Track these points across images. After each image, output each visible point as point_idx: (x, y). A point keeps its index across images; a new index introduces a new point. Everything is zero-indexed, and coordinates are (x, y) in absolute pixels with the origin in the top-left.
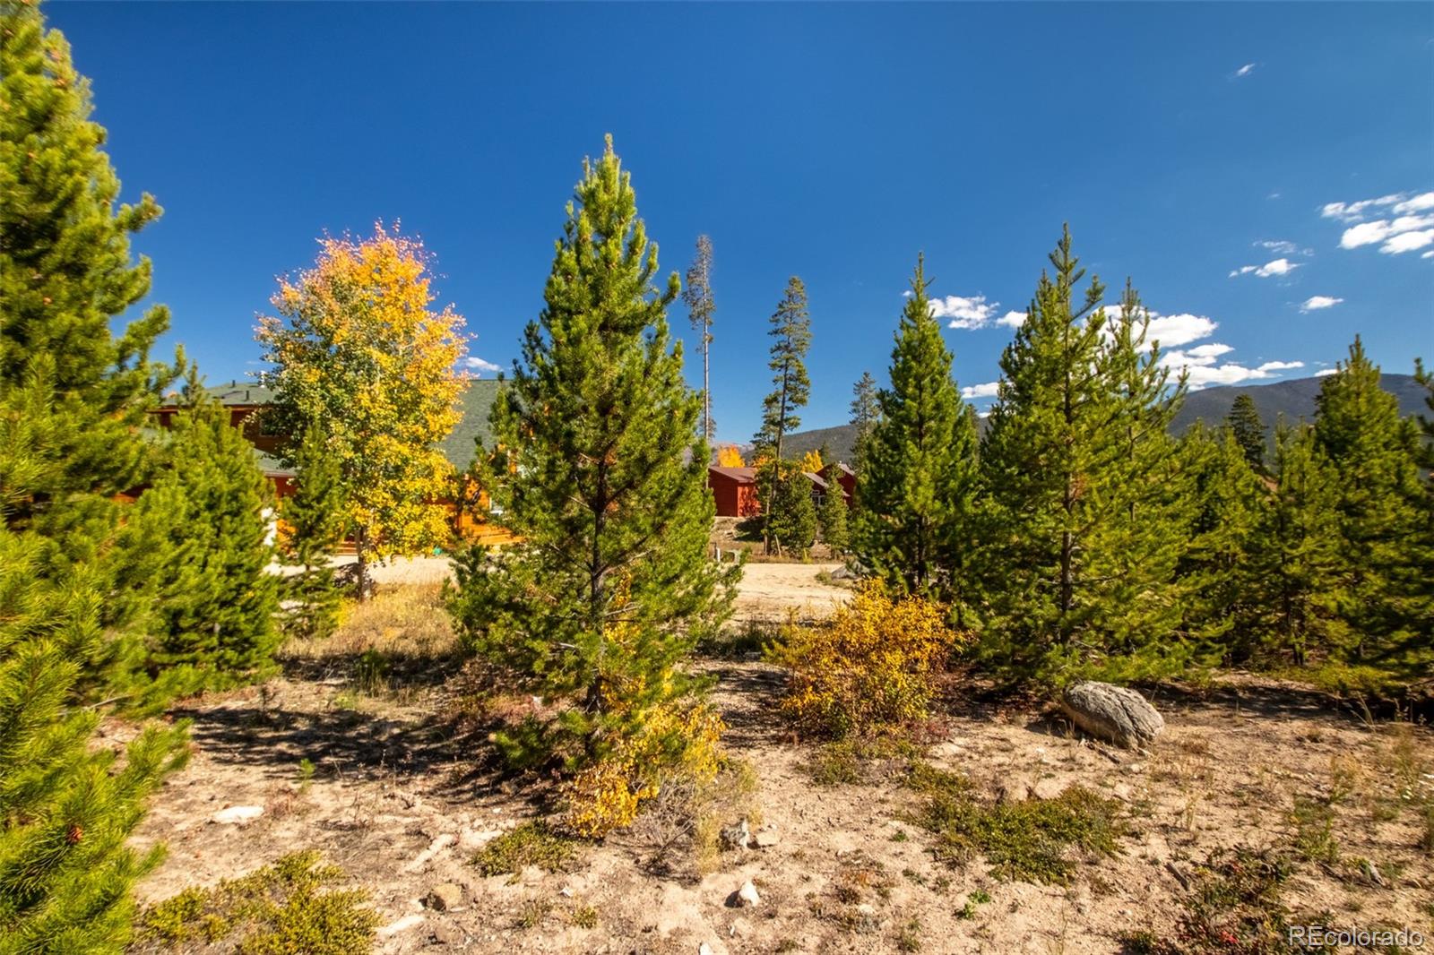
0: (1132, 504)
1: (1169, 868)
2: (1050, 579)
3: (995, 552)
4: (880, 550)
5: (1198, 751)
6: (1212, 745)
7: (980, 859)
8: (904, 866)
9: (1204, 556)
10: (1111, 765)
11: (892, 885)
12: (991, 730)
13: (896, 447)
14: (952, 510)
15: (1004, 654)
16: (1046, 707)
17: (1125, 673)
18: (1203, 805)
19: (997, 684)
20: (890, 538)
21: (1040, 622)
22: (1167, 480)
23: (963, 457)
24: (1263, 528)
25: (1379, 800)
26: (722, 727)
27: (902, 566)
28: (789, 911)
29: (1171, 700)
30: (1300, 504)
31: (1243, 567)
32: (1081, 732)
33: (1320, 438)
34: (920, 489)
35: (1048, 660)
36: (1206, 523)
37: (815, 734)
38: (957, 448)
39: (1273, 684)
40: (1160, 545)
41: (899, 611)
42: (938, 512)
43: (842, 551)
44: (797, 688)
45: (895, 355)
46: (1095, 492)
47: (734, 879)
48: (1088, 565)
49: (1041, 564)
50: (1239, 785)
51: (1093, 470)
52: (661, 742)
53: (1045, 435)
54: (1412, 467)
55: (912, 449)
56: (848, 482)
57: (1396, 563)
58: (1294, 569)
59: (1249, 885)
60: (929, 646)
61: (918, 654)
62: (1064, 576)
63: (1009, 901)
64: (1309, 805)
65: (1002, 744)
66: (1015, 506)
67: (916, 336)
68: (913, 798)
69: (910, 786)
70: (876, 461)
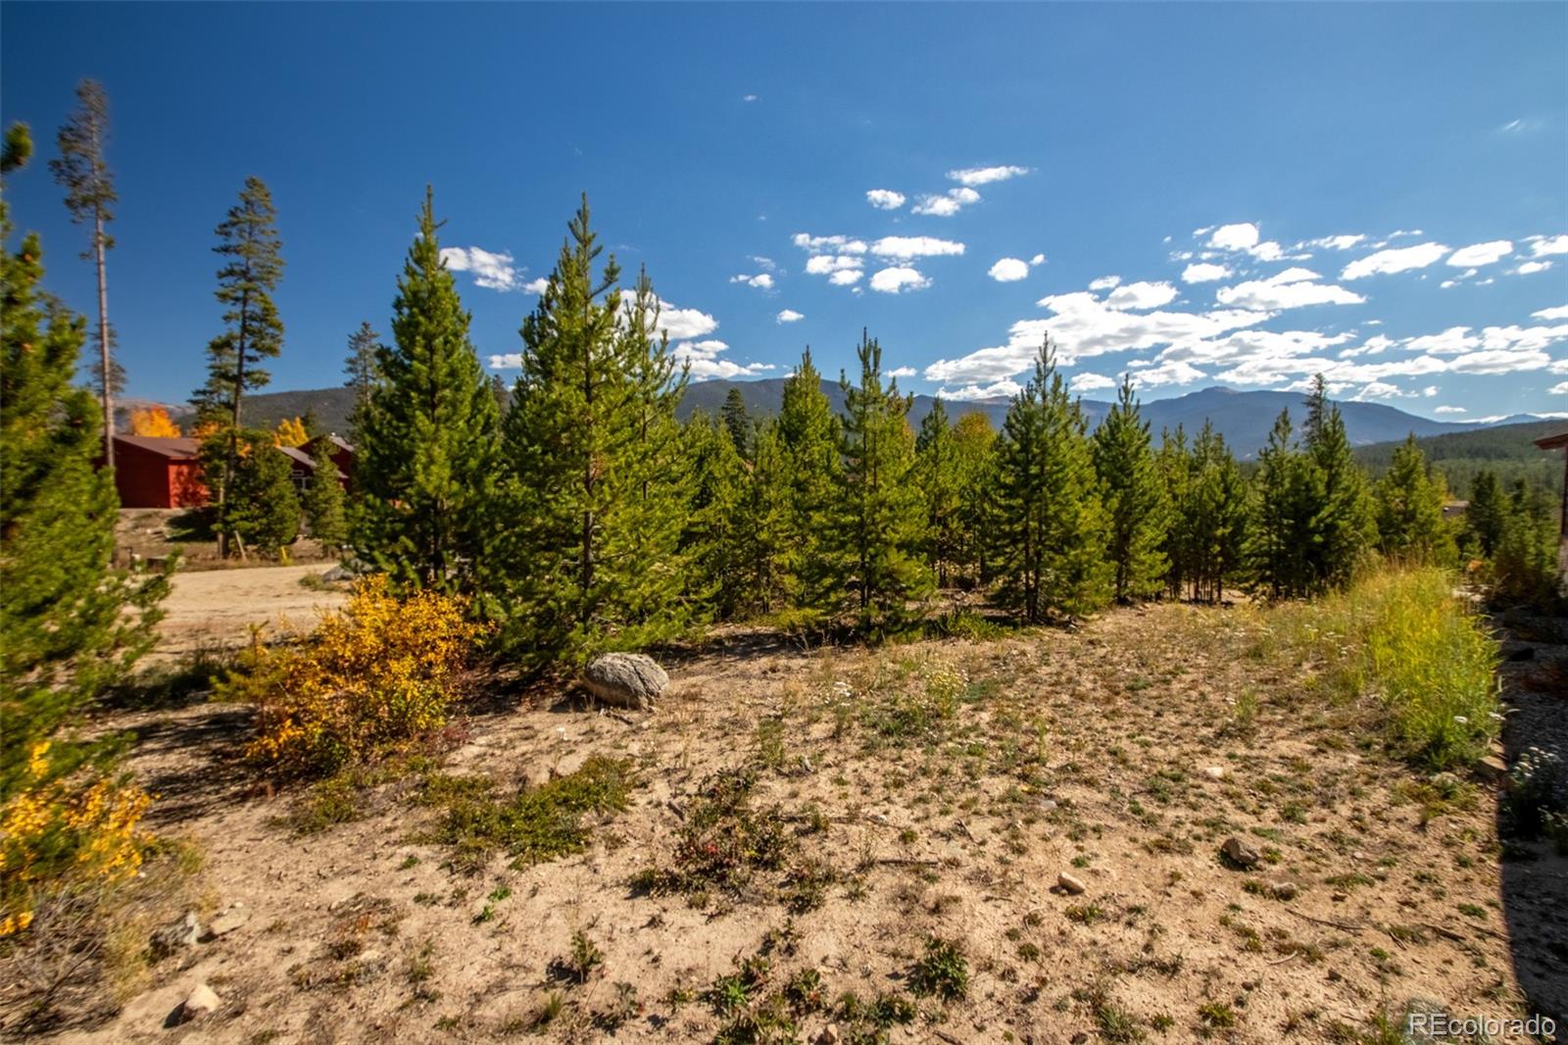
0: (645, 483)
1: (670, 806)
2: (574, 559)
3: (521, 536)
4: (385, 541)
5: (692, 698)
6: (705, 690)
7: (500, 855)
8: (415, 891)
9: (701, 529)
10: (625, 727)
11: (402, 918)
12: (515, 721)
13: (403, 418)
14: (472, 492)
15: (527, 641)
16: (570, 686)
17: (639, 641)
18: (696, 743)
19: (522, 672)
20: (399, 526)
21: (564, 603)
22: (674, 461)
23: (484, 432)
24: (744, 503)
25: (812, 708)
26: (146, 801)
27: (413, 559)
28: (264, 998)
29: (675, 658)
30: (768, 483)
31: (730, 537)
32: (601, 703)
33: (782, 429)
34: (434, 468)
35: (571, 639)
36: (703, 499)
37: (298, 777)
38: (477, 423)
39: (749, 631)
40: (667, 521)
41: (407, 611)
42: (455, 494)
43: (339, 547)
44: (268, 725)
45: (398, 305)
46: (612, 472)
47: (177, 989)
48: (606, 543)
49: (566, 545)
50: (723, 720)
51: (610, 450)
52: (34, 846)
53: (567, 413)
54: (837, 454)
55: (422, 420)
56: (343, 459)
57: (825, 527)
58: (764, 536)
59: (726, 800)
60: (443, 646)
61: (431, 656)
62: (585, 553)
63: (529, 886)
64: (769, 723)
65: (526, 733)
66: (539, 486)
67: (424, 287)
68: (427, 815)
69: (424, 804)
70: (377, 434)
